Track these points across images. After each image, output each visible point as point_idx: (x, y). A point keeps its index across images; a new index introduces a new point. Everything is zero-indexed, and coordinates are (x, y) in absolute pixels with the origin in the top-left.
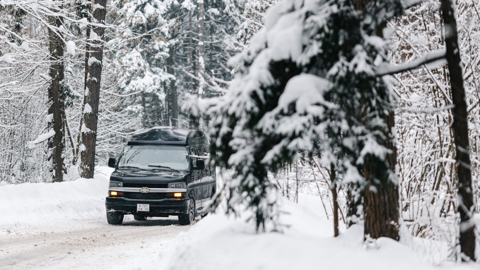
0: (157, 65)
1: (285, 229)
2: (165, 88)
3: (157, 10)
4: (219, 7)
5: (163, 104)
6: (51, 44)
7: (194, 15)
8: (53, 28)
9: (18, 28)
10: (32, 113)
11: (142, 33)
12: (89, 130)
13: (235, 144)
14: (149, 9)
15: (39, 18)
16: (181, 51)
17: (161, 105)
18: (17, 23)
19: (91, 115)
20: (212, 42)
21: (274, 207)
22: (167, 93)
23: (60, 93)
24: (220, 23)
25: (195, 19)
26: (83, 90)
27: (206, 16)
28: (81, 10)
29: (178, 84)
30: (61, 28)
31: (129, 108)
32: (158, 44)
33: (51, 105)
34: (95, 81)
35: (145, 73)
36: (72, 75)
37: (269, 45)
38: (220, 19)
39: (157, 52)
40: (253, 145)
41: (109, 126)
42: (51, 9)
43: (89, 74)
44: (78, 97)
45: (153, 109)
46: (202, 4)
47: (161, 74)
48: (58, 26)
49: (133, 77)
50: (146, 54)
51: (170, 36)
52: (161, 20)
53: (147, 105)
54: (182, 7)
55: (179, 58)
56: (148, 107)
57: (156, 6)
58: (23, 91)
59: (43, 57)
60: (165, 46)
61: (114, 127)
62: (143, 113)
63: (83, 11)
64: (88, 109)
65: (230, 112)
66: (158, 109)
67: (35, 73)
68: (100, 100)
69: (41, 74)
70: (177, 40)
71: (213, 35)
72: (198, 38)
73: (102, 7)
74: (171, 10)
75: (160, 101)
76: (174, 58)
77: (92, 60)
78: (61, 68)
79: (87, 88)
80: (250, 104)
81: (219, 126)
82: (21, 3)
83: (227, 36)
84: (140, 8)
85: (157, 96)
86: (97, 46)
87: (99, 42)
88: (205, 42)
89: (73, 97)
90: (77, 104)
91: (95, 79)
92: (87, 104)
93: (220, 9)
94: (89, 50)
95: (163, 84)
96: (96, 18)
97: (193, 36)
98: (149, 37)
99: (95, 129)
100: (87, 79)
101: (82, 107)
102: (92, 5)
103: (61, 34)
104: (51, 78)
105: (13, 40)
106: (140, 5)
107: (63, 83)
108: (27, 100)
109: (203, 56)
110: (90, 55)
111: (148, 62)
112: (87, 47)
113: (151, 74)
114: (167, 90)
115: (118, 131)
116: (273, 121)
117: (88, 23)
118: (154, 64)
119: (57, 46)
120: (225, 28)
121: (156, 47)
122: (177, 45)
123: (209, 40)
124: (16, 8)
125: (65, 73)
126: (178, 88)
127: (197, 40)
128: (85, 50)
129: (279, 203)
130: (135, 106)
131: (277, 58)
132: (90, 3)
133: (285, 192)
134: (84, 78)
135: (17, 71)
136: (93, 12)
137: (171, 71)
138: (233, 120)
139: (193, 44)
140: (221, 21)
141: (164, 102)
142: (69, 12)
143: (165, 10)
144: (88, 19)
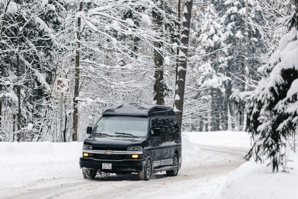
0: (220, 72)
1: (290, 170)
2: (225, 85)
3: (220, 38)
4: (258, 37)
5: (224, 95)
6: (155, 59)
7: (243, 42)
8: (157, 49)
9: (135, 49)
10: (144, 100)
11: (210, 52)
12: (178, 110)
13: (261, 119)
14: (216, 38)
15: (148, 42)
16: (235, 63)
17: (223, 96)
18: (135, 46)
19: (179, 101)
20: (253, 58)
21: (284, 158)
22: (226, 88)
23: (161, 88)
24: (258, 47)
25: (243, 44)
26: (175, 86)
27: (250, 43)
28: (174, 38)
29: (233, 83)
30: (161, 49)
31: (203, 97)
32: (221, 59)
33: (155, 95)
34: (181, 81)
35: (213, 76)
36: (168, 77)
37: (281, 60)
38: (258, 44)
39: (220, 64)
40: (272, 120)
41: (190, 108)
42: (155, 37)
43: (178, 77)
44: (171, 91)
45: (218, 98)
46: (247, 35)
47: (222, 77)
48: (160, 48)
49: (206, 79)
50: (213, 65)
51: (228, 54)
52: (223, 44)
53: (214, 95)
54: (235, 37)
55: (234, 67)
56: (215, 97)
57: (219, 36)
58: (138, 87)
59: (150, 66)
60: (225, 60)
61: (193, 108)
62: (212, 100)
63: (175, 39)
64: (178, 98)
65: (258, 100)
66: (221, 98)
67: (146, 76)
68: (185, 92)
69: (149, 76)
70: (233, 57)
71: (254, 53)
72: (245, 55)
73: (186, 36)
74: (229, 38)
75: (222, 93)
76: (231, 68)
77: (180, 68)
78: (161, 73)
79: (177, 85)
80: (270, 95)
81: (252, 108)
82: (137, 33)
83: (262, 54)
84: (210, 37)
85: (220, 90)
86: (183, 60)
87: (184, 57)
88: (249, 58)
89: (168, 90)
90: (171, 94)
91: (182, 80)
92: (177, 94)
93: (258, 38)
94: (178, 62)
95: (224, 83)
96: (182, 43)
97: (242, 54)
98: (215, 54)
99: (182, 110)
100: (177, 80)
101: (174, 96)
102: (180, 35)
103: (161, 52)
104: (155, 79)
105: (132, 55)
106: (210, 36)
107: (163, 82)
108: (141, 92)
109: (248, 66)
110: (179, 65)
111: (215, 69)
112: (177, 60)
113: (217, 77)
114: (226, 87)
115: (196, 111)
116: (283, 105)
117: (178, 46)
118: (219, 71)
119: (159, 60)
120: (261, 49)
121: (220, 61)
122: (232, 59)
123: (251, 57)
124: (134, 37)
125: (163, 76)
126: (233, 85)
127: (244, 57)
128: (176, 62)
129: (286, 154)
130: (207, 96)
131: (286, 68)
132: (179, 34)
133: (293, 148)
134: (175, 79)
135: (135, 74)
136: (181, 40)
137: (229, 75)
138: (260, 105)
139: (242, 59)
140: (259, 45)
141: (224, 94)
142: (166, 39)
143: (225, 39)
144: (178, 43)
